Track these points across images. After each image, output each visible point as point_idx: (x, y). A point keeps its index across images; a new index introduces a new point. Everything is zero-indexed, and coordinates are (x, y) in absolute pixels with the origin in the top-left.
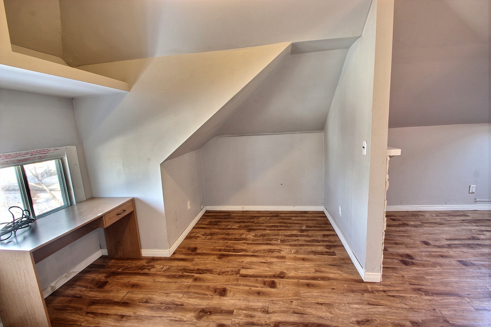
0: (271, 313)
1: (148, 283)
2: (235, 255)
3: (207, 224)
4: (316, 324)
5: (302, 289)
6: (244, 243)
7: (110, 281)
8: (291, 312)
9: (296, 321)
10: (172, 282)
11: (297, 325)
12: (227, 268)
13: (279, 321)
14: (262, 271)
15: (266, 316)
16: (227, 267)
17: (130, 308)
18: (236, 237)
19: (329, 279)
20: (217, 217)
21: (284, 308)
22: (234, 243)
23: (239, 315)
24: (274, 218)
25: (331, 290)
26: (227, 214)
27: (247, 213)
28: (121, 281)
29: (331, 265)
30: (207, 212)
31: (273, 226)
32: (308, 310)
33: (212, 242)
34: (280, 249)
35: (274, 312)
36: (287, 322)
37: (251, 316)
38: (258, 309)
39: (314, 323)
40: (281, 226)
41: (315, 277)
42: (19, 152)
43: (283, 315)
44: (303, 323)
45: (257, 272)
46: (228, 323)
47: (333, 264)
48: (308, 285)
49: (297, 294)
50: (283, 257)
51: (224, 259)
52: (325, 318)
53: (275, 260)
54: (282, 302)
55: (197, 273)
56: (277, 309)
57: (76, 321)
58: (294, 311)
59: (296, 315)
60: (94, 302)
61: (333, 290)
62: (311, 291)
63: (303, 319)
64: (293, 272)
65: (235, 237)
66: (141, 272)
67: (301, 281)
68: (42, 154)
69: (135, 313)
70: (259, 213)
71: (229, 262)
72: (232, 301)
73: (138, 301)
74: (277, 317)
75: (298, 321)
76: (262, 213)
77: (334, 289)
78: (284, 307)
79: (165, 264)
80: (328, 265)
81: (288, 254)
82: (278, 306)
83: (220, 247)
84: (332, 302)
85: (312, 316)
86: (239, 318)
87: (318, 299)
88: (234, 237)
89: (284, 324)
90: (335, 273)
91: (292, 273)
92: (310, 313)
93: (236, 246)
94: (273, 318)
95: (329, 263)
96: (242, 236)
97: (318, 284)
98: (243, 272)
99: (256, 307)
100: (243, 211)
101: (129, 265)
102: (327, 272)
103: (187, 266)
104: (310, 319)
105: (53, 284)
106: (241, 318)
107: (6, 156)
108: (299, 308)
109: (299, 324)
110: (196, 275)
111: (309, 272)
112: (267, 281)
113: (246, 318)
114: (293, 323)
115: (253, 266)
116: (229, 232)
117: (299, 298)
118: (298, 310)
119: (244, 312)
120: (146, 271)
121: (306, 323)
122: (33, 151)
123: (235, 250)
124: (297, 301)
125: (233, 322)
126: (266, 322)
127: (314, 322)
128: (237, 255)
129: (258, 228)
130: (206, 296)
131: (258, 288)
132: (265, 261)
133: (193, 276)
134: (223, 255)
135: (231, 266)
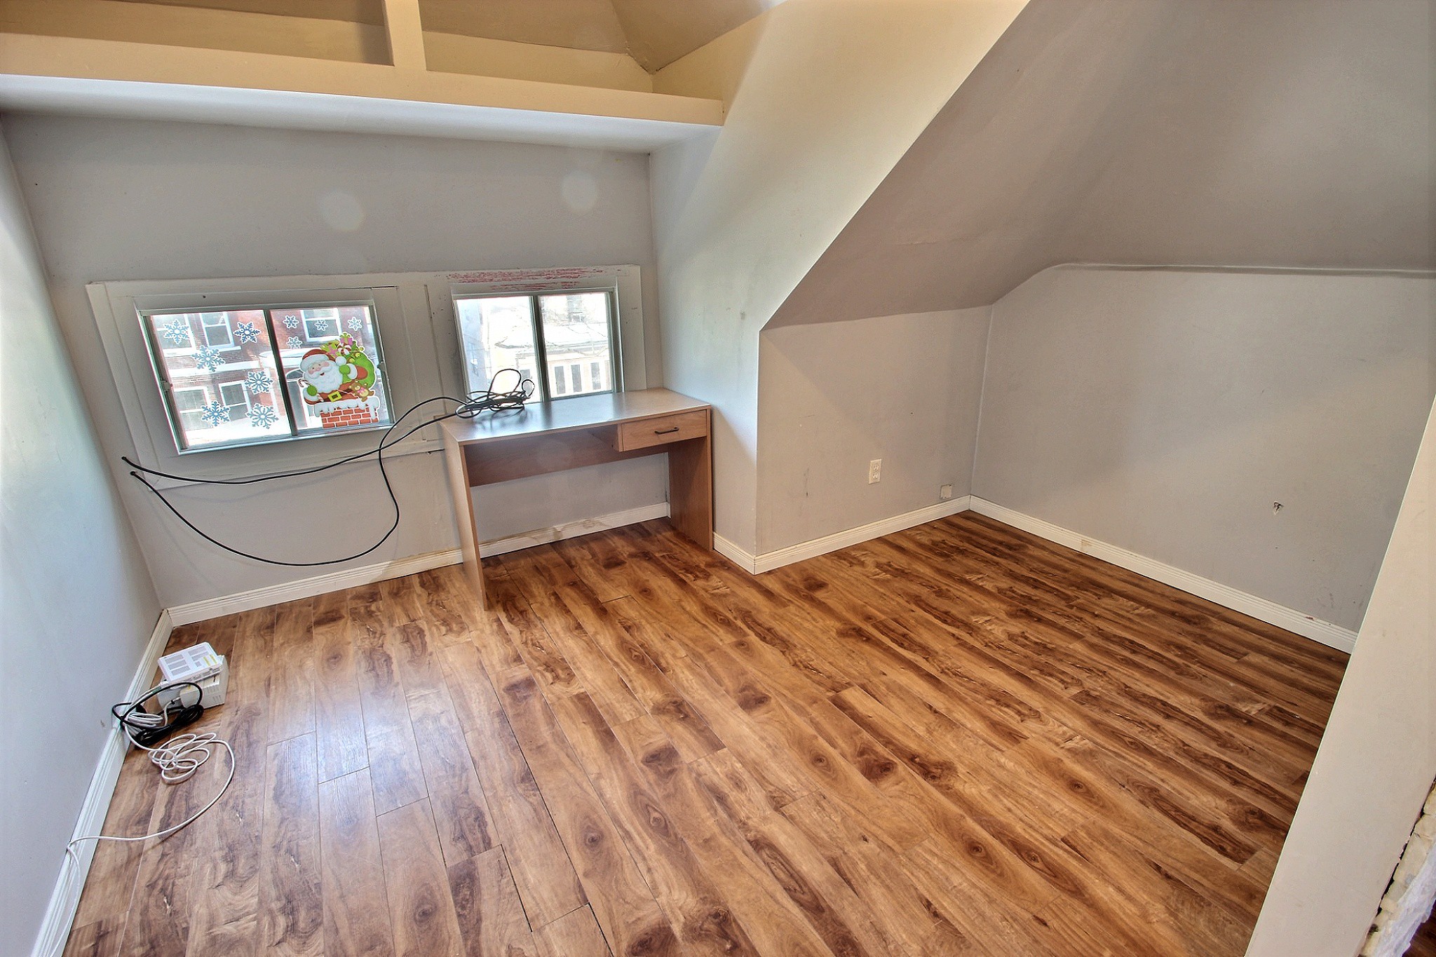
0: (783, 815)
1: (666, 600)
2: (887, 650)
3: (921, 545)
4: (845, 930)
5: (942, 840)
6: (953, 635)
7: (629, 562)
8: (828, 853)
9: (808, 879)
10: (699, 622)
11: (800, 887)
12: (830, 663)
13: (774, 842)
14: (898, 725)
15: (764, 811)
16: (830, 661)
17: (599, 621)
18: (953, 612)
19: (1077, 891)
20: (974, 537)
21: (827, 832)
22: (928, 621)
23: (721, 762)
24: (1169, 621)
25: (1030, 916)
26: (1014, 541)
27: (1082, 564)
28: (640, 573)
29: (1158, 868)
30: (968, 515)
31: (1121, 642)
32: (876, 892)
33: (876, 590)
34: (1040, 710)
35: (791, 819)
36: (788, 862)
37: (738, 784)
38: (771, 784)
39: (842, 925)
40: (1153, 656)
41: (1031, 850)
42: (526, 270)
43: (803, 841)
44: (819, 898)
45: (882, 717)
46: (686, 757)
47: (1172, 873)
48: (973, 848)
49: (905, 838)
50: (1013, 737)
51: (850, 643)
52: (891, 947)
53: (979, 726)
54: (842, 819)
55: (757, 634)
56: (807, 821)
57: (533, 596)
58: (837, 858)
59: (831, 870)
60: (576, 584)
61: (1035, 923)
62: (958, 865)
63: (831, 890)
64: (984, 788)
65: (949, 609)
66: (680, 575)
67: (970, 823)
68: (568, 277)
69: (596, 633)
70: (1137, 581)
71: (853, 655)
72: (748, 730)
73: (621, 618)
74: (785, 832)
75: (814, 883)
76: (1145, 589)
77: (1045, 924)
78: (829, 830)
79: (730, 584)
80: (1149, 862)
81: (1044, 740)
82: (819, 819)
83: (876, 612)
84: (978, 941)
85: (862, 908)
86: (714, 766)
87: (946, 898)
88: (945, 608)
89: (776, 858)
90: (1130, 898)
91: (970, 789)
92: (871, 899)
93: (922, 630)
94: (772, 825)
95: (1158, 857)
96: (972, 617)
97: (1011, 870)
98: (853, 696)
99: (771, 778)
100: (1081, 555)
101: (680, 552)
102: (1103, 874)
103: (759, 611)
104: (849, 909)
105: (559, 527)
106: (718, 770)
107: (504, 275)
108: (863, 866)
109: (805, 889)
110: (752, 637)
111: (1037, 827)
112: (876, 753)
113: (725, 779)
114: (795, 875)
115: (893, 701)
116: (951, 589)
117: (897, 848)
118: (850, 866)
119: (739, 765)
120: (689, 578)
121: (823, 905)
122: (551, 269)
123: (904, 640)
124: (878, 850)
125: (695, 765)
126: (748, 818)
127: (848, 923)
128: (893, 652)
129: (1062, 622)
130: (716, 685)
131: (831, 749)
132: (943, 711)
133: (745, 635)
134: (859, 634)
135: (842, 665)
